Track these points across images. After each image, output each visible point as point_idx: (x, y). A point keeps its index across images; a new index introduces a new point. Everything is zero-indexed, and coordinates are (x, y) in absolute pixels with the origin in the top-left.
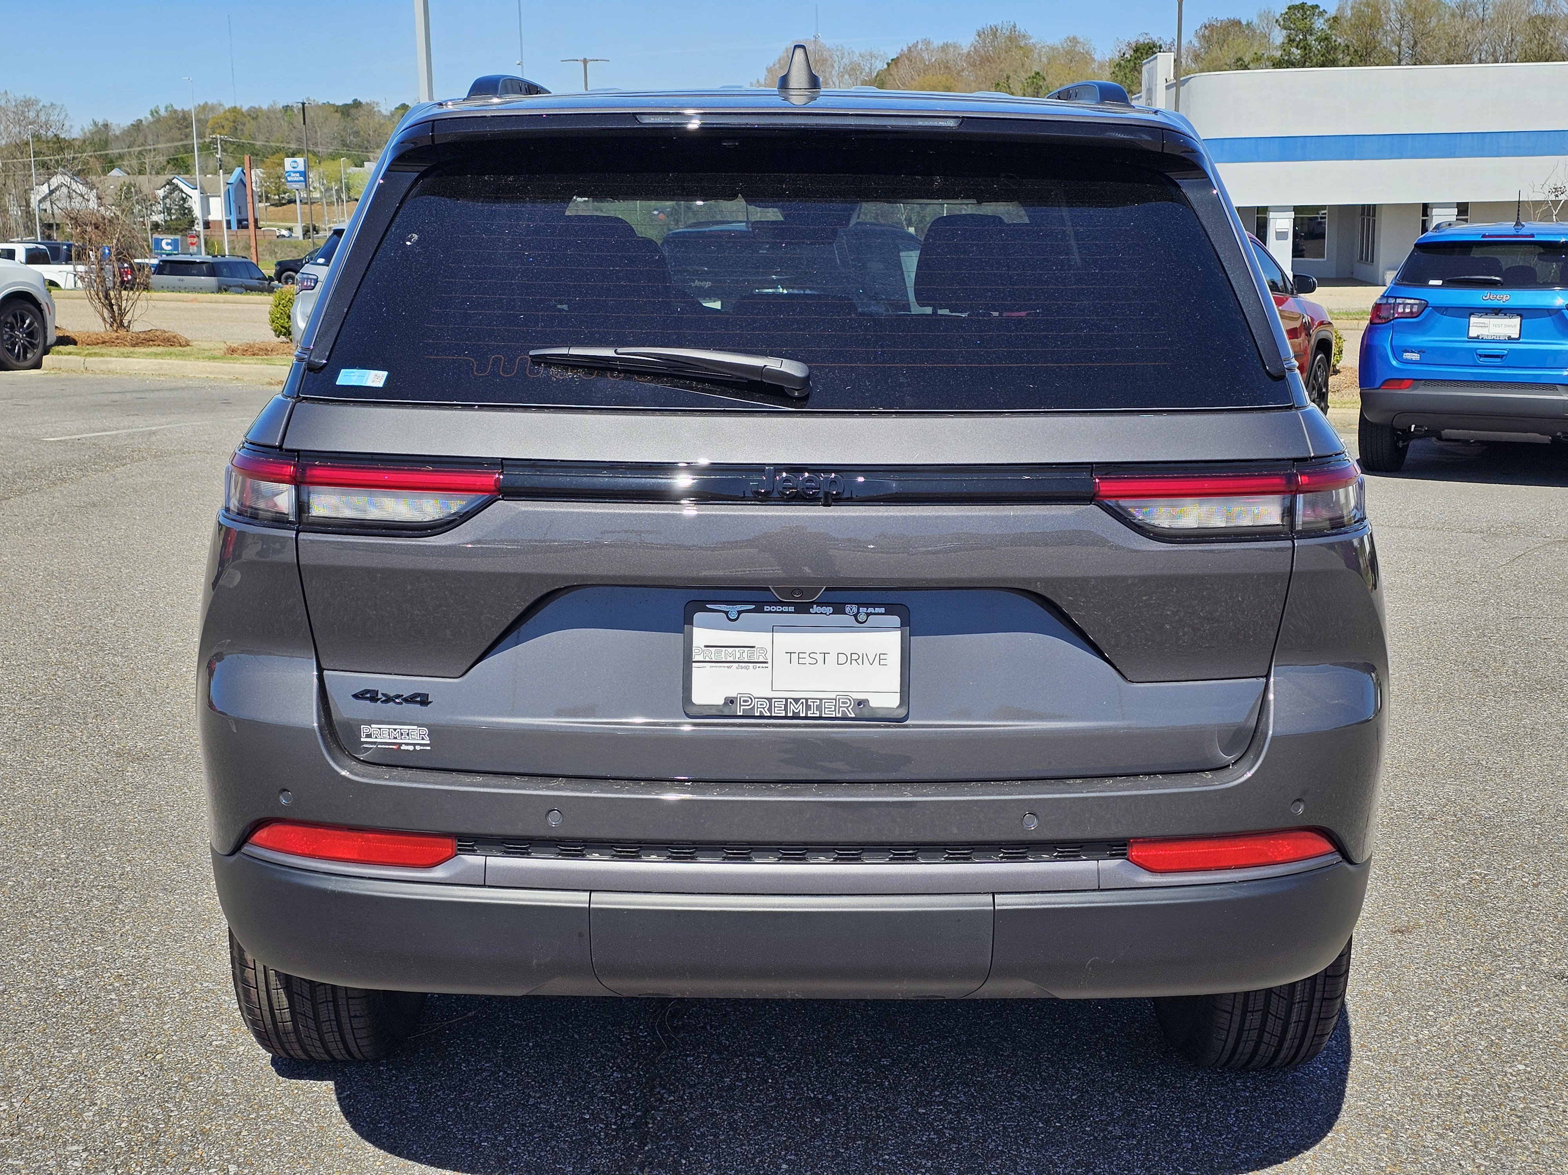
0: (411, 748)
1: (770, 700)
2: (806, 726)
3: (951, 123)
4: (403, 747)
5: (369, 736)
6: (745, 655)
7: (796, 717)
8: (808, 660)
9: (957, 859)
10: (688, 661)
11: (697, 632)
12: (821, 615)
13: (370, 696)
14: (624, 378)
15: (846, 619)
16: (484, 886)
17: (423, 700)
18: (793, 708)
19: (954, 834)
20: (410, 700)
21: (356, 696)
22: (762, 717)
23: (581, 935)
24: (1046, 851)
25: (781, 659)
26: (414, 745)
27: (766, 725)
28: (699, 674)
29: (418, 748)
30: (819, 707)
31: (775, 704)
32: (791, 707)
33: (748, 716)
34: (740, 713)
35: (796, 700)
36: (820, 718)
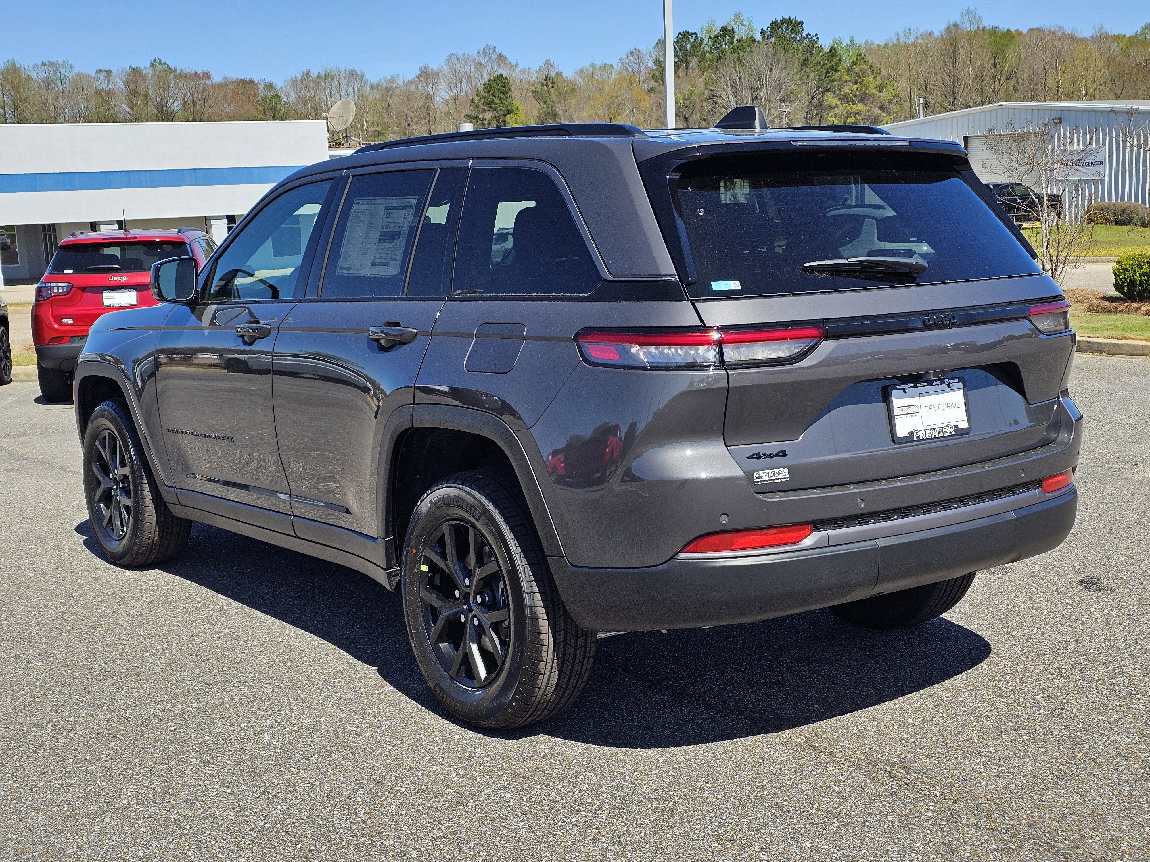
0: (779, 481)
1: (925, 430)
2: (940, 441)
4: (776, 481)
5: (758, 478)
6: (911, 409)
7: (935, 438)
8: (933, 409)
9: (998, 497)
10: (892, 416)
11: (894, 400)
12: (937, 386)
13: (757, 456)
15: (945, 387)
16: (829, 546)
17: (783, 454)
18: (935, 433)
20: (777, 455)
21: (749, 458)
22: (923, 440)
23: (875, 562)
24: (1021, 488)
25: (924, 409)
26: (781, 479)
27: (927, 443)
28: (897, 422)
29: (783, 480)
30: (942, 431)
31: (927, 432)
32: (933, 433)
33: (919, 439)
34: (915, 439)
35: (934, 429)
36: (943, 437)
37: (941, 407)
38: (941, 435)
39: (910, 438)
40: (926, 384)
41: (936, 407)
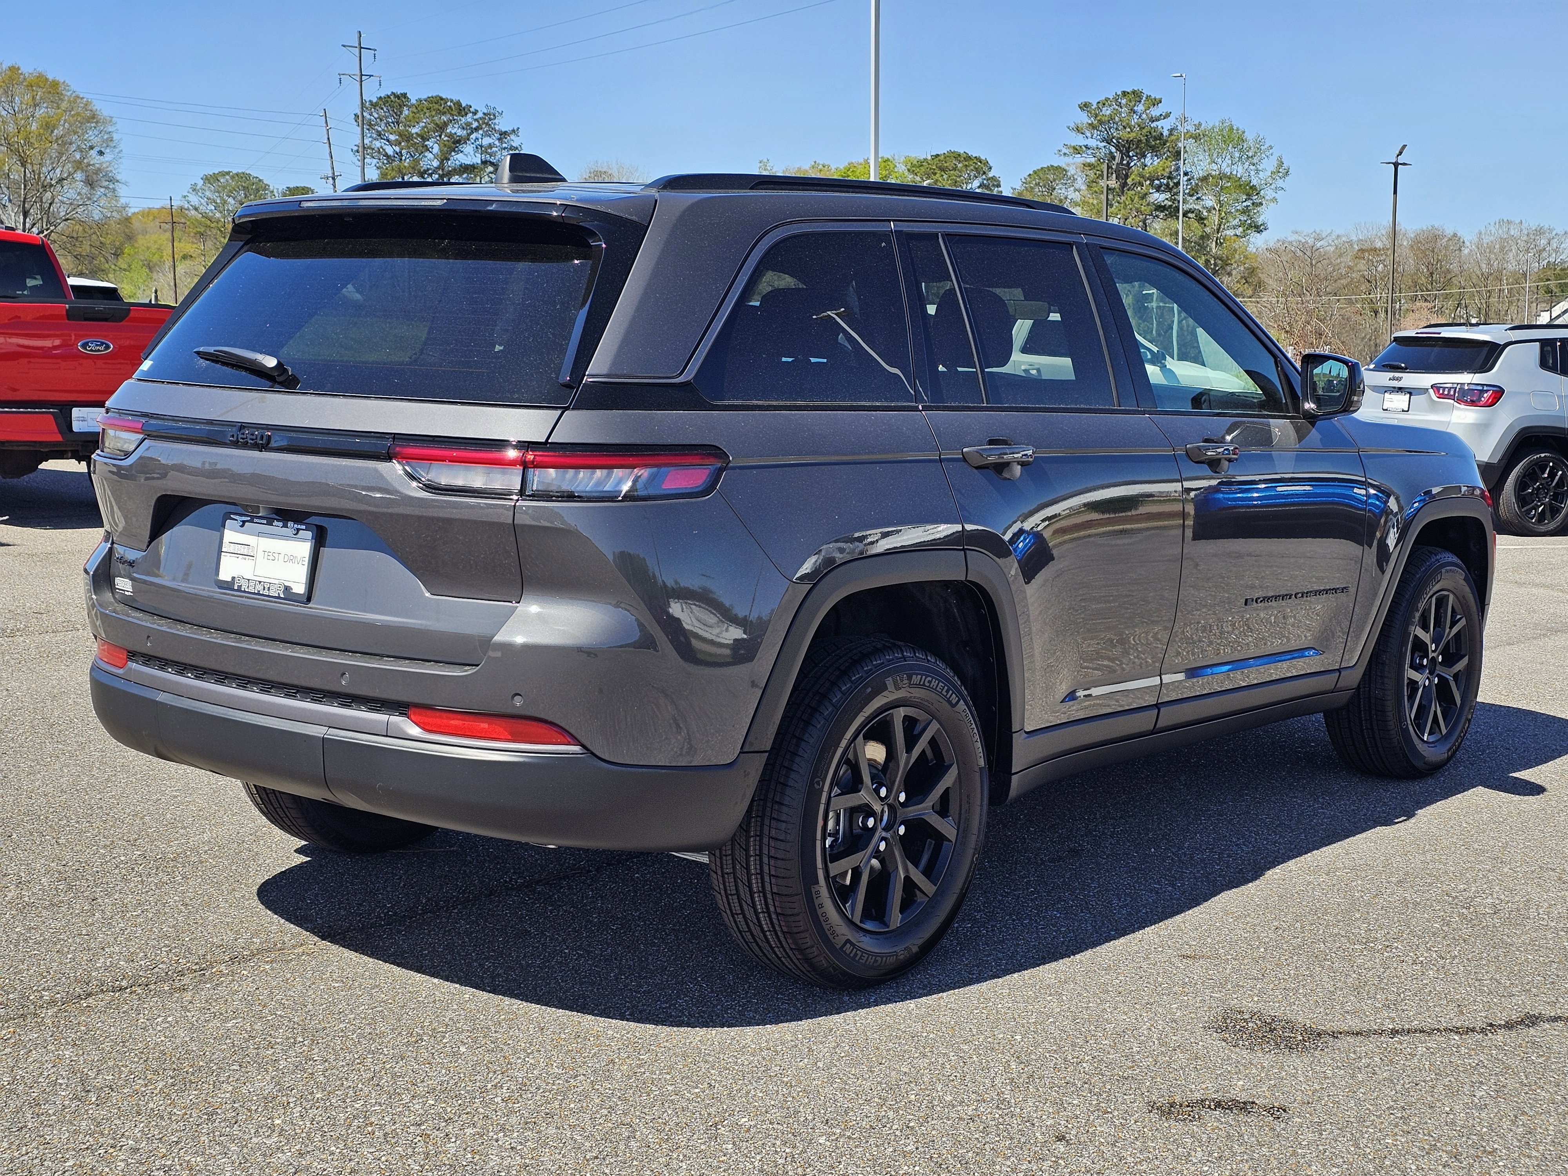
1: (249, 581)
2: (263, 600)
3: (439, 203)
4: (126, 593)
6: (245, 550)
7: (258, 594)
8: (271, 558)
9: (315, 700)
10: (220, 552)
11: (227, 533)
12: (277, 528)
14: (236, 369)
15: (289, 531)
17: (133, 564)
18: (259, 588)
19: (315, 683)
20: (129, 564)
22: (244, 592)
23: (155, 718)
24: (364, 704)
25: (260, 555)
26: (128, 591)
27: (247, 598)
28: (225, 560)
29: (130, 594)
30: (269, 588)
31: (251, 584)
32: (257, 587)
33: (239, 590)
34: (236, 588)
35: (260, 582)
36: (269, 596)
37: (281, 557)
38: (266, 592)
39: (228, 586)
40: (265, 522)
41: (276, 555)
